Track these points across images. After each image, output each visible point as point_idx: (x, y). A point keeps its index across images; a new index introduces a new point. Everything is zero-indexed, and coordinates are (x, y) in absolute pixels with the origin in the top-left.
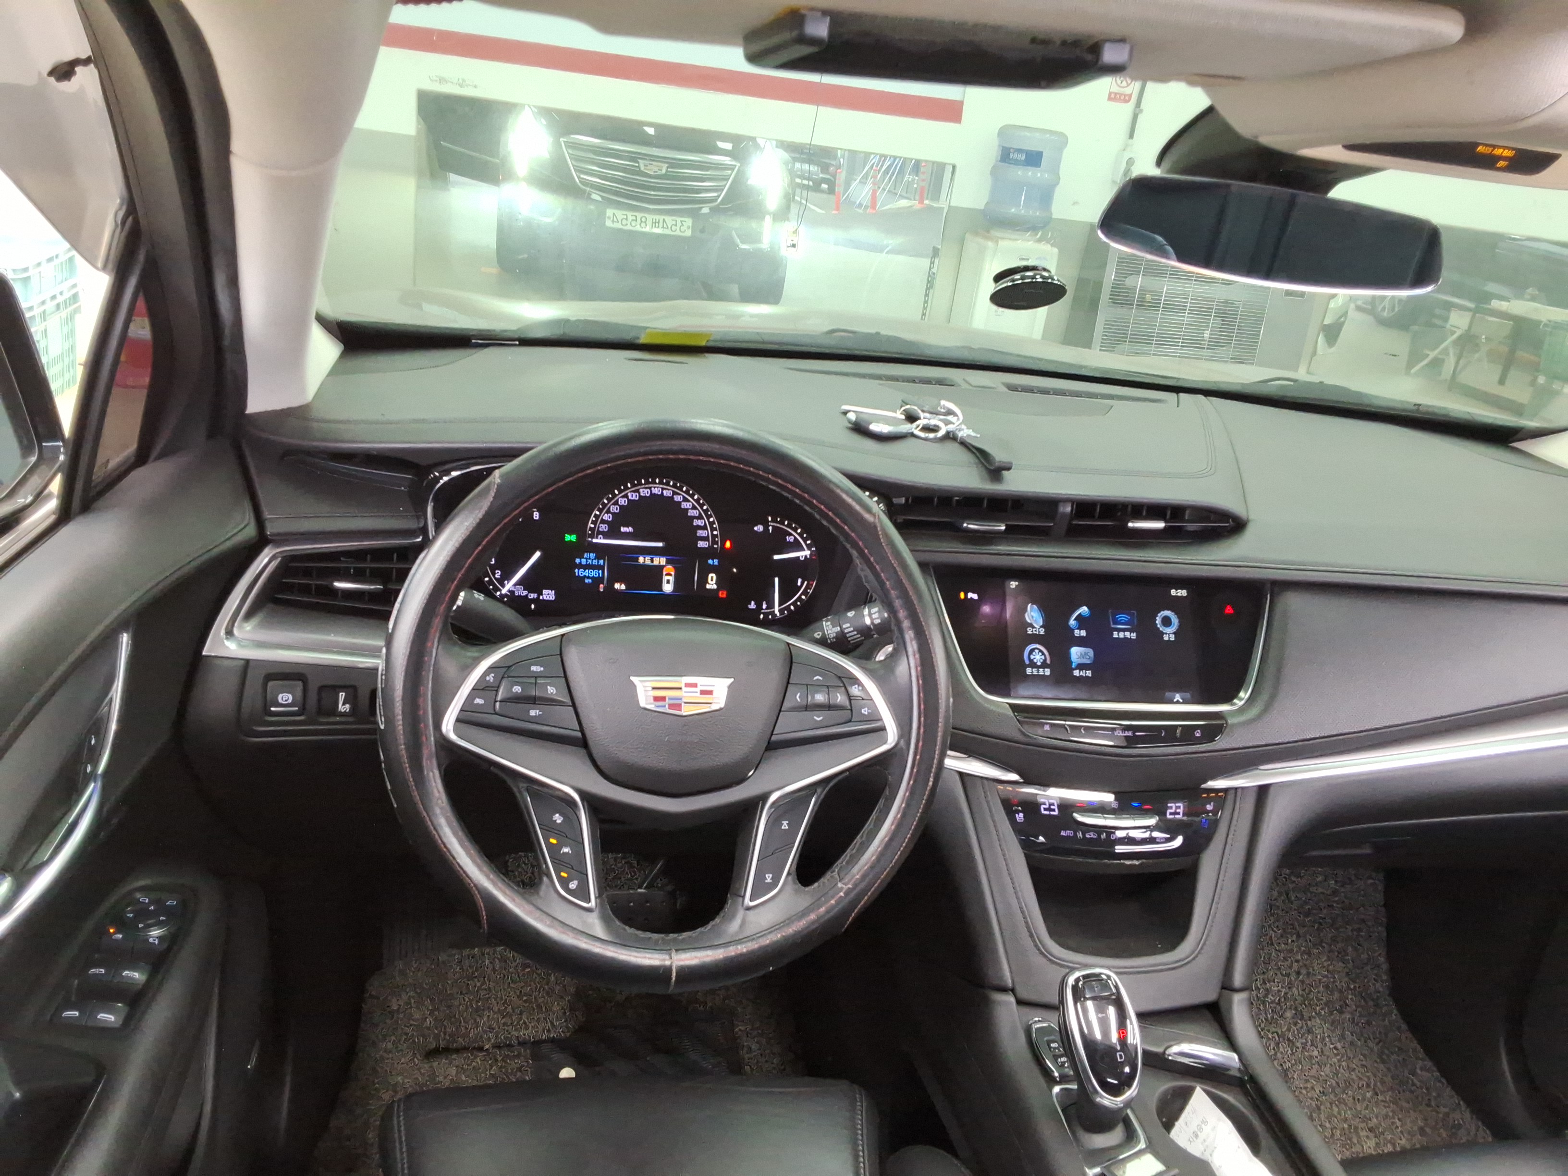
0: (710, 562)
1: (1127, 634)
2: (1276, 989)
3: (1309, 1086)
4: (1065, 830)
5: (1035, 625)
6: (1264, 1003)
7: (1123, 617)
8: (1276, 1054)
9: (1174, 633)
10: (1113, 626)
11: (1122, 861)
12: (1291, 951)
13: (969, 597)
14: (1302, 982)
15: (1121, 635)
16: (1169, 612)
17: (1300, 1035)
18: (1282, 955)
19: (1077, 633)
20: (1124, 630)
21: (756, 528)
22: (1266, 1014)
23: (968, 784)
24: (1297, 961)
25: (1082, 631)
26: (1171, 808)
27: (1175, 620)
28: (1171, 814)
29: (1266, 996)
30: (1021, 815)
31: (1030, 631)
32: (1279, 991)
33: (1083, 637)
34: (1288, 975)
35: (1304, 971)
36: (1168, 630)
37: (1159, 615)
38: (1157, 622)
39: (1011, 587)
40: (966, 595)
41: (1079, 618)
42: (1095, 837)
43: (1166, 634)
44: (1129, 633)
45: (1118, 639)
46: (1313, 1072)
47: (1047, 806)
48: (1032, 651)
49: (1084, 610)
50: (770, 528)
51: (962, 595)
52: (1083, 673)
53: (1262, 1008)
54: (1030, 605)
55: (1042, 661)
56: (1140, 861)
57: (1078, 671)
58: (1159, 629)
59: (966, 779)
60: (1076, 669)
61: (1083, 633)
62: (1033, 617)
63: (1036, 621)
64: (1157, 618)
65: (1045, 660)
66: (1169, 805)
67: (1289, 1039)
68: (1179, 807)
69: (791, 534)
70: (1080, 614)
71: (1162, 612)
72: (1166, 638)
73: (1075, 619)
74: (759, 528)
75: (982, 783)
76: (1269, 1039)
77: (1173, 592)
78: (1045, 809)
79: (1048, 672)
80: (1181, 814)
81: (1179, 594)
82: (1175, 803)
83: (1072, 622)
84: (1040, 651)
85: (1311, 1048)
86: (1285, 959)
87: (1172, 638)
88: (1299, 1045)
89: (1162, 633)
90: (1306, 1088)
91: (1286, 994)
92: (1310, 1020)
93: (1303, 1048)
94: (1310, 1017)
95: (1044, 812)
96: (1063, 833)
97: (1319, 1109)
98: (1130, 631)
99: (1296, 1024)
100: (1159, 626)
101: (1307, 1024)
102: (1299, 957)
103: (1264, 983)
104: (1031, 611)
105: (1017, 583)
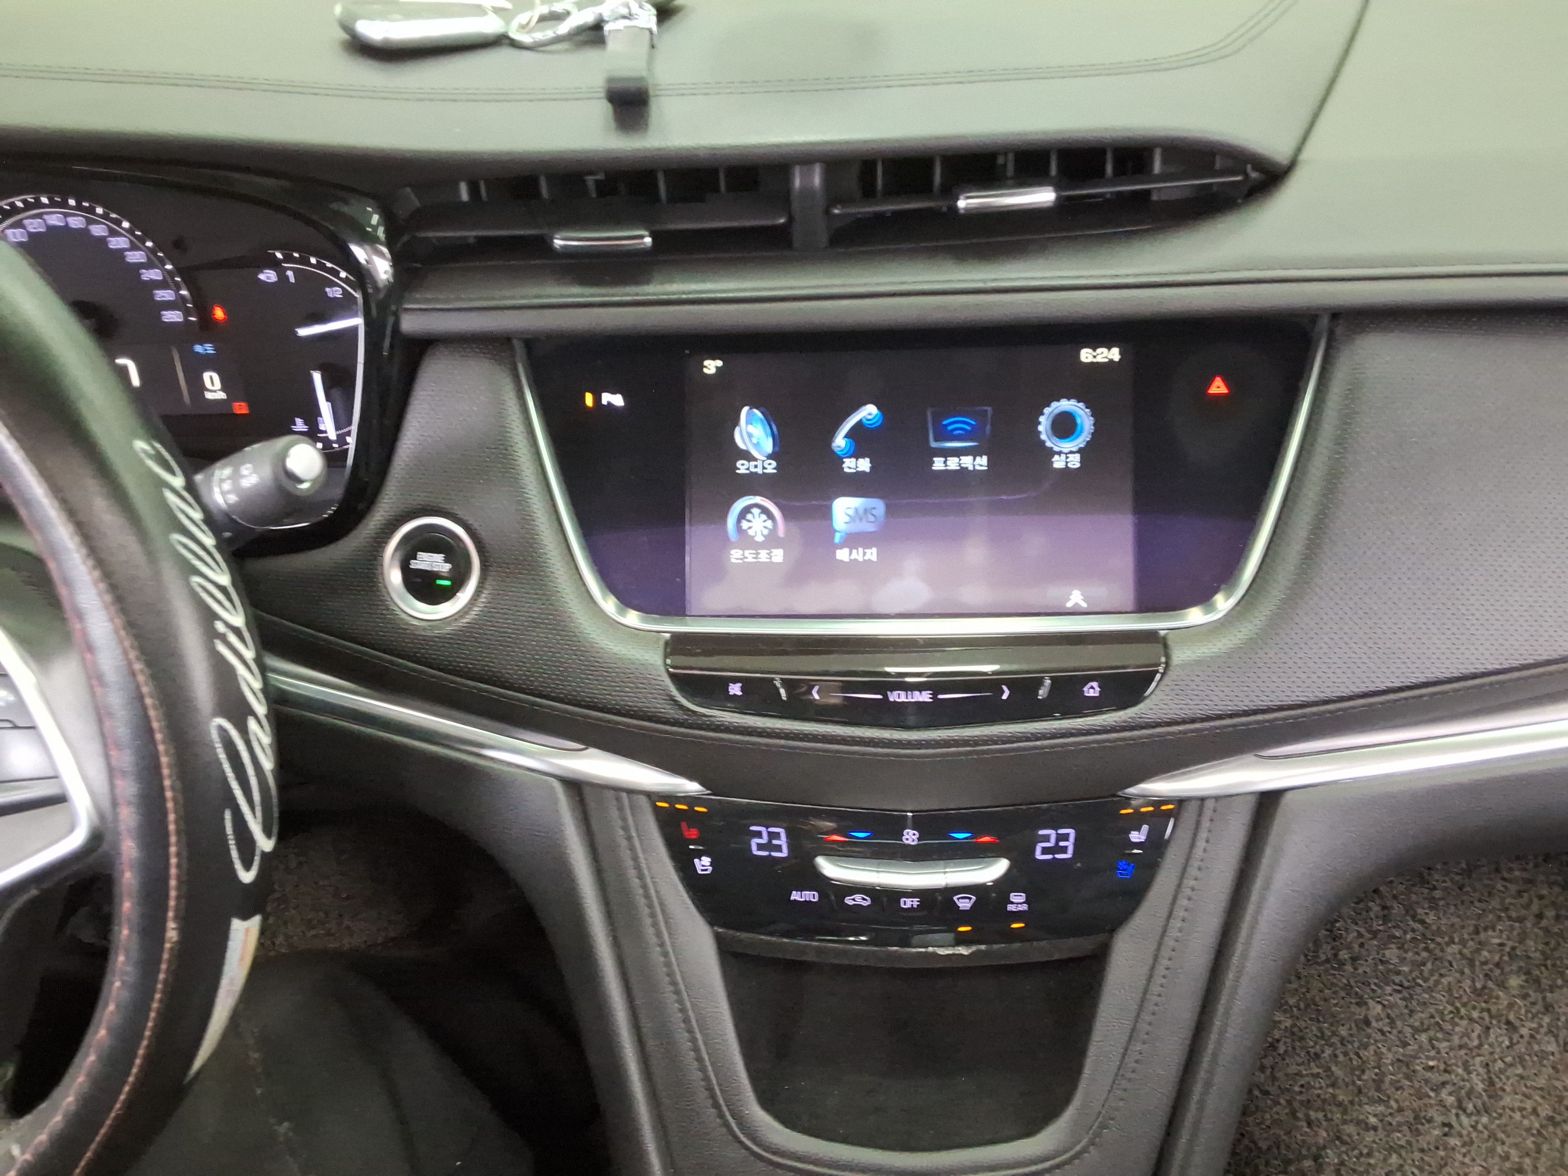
0: (198, 348)
1: (967, 461)
2: (1497, 941)
3: (1529, 1105)
4: (801, 889)
5: (755, 453)
6: (1471, 963)
7: (954, 423)
8: (1480, 1046)
9: (1080, 451)
10: (934, 444)
11: (930, 949)
12: (1530, 882)
13: (604, 402)
14: (1547, 930)
15: (953, 463)
16: (1073, 402)
17: (1530, 1015)
18: (1513, 888)
19: (850, 465)
20: (957, 453)
21: (262, 277)
22: (1473, 981)
23: (592, 805)
24: (1541, 897)
25: (861, 461)
26: (1047, 838)
27: (1085, 419)
28: (1045, 851)
29: (1478, 951)
30: (706, 861)
31: (742, 467)
32: (1501, 945)
33: (863, 472)
34: (1521, 920)
35: (1550, 913)
36: (1067, 445)
37: (1047, 411)
38: (1041, 428)
39: (705, 370)
40: (597, 399)
41: (858, 433)
42: (865, 904)
43: (1060, 453)
44: (970, 458)
45: (947, 473)
46: (1541, 1082)
47: (764, 840)
48: (747, 510)
49: (869, 412)
50: (290, 273)
51: (589, 400)
52: (858, 555)
53: (1467, 970)
54: (746, 409)
55: (766, 532)
56: (974, 948)
57: (846, 550)
58: (1044, 442)
59: (587, 791)
60: (841, 546)
61: (864, 465)
62: (750, 436)
63: (757, 446)
64: (1042, 419)
65: (773, 531)
66: (1041, 832)
67: (1508, 1023)
68: (1065, 837)
69: (333, 284)
70: (860, 424)
71: (1054, 404)
72: (1058, 463)
73: (846, 436)
74: (268, 276)
75: (618, 799)
76: (1471, 1019)
77: (1086, 355)
78: (760, 847)
79: (778, 555)
80: (1070, 850)
81: (1099, 359)
82: (1056, 828)
83: (840, 442)
84: (765, 511)
85: (1546, 1038)
86: (1519, 893)
87: (1075, 462)
88: (1524, 1031)
89: (1051, 453)
90: (1521, 1109)
91: (1513, 948)
92: (1552, 992)
93: (1532, 1036)
94: (1550, 986)
95: (756, 852)
96: (795, 896)
97: (1539, 1151)
98: (974, 452)
99: (1525, 997)
100: (1043, 437)
101: (1544, 999)
102: (1544, 892)
103: (1477, 932)
104: (748, 422)
105: (719, 363)
